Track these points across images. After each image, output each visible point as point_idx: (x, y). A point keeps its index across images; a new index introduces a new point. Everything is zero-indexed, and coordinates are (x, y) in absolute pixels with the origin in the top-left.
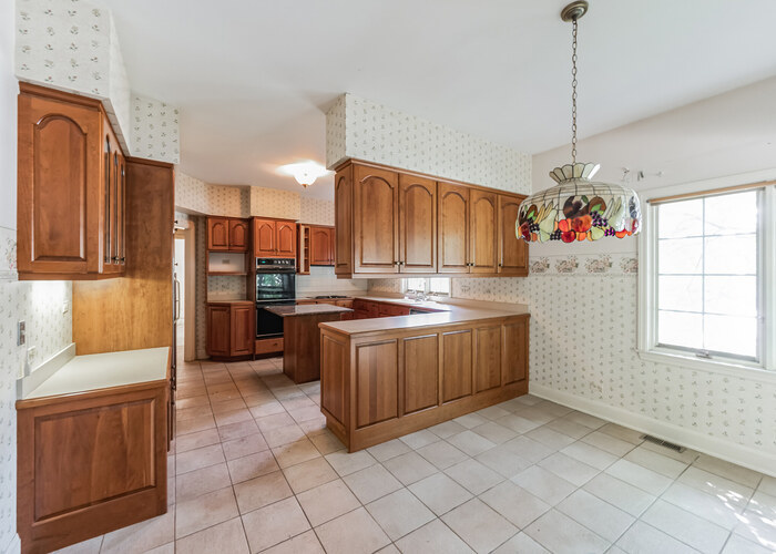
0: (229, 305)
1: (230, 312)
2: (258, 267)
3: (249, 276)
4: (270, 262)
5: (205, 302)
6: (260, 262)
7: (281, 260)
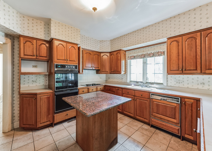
0: (36, 94)
1: (36, 99)
2: (56, 69)
3: (50, 75)
4: (63, 66)
5: (19, 92)
6: (57, 66)
7: (70, 66)
